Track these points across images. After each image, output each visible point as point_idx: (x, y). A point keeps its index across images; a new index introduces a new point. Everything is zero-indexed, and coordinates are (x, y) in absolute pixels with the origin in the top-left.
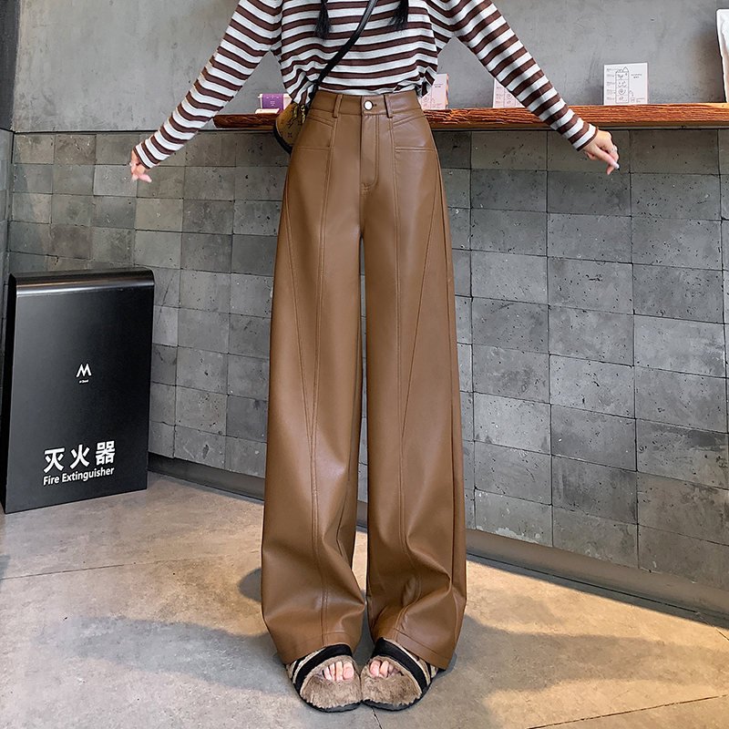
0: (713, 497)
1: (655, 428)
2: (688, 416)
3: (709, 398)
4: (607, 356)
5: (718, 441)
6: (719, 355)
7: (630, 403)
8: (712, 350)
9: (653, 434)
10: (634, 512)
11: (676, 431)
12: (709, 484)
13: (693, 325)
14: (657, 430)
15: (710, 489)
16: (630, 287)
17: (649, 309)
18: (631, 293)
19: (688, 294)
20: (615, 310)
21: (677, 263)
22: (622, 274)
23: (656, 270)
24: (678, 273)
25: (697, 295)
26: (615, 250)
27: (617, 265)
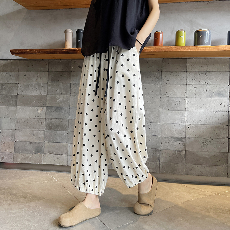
0: (181, 153)
1: (165, 138)
2: (175, 134)
3: (181, 129)
4: (152, 121)
5: (183, 139)
6: (184, 118)
7: (159, 132)
8: (182, 117)
9: (165, 139)
10: (159, 159)
11: (172, 138)
12: (180, 150)
13: (177, 112)
14: (166, 138)
15: (180, 151)
16: (159, 103)
17: (165, 109)
18: (159, 105)
19: (176, 104)
20: (154, 110)
21: (173, 96)
22: (157, 100)
23: (167, 99)
24: (173, 99)
25: (179, 104)
26: (156, 94)
27: (156, 98)
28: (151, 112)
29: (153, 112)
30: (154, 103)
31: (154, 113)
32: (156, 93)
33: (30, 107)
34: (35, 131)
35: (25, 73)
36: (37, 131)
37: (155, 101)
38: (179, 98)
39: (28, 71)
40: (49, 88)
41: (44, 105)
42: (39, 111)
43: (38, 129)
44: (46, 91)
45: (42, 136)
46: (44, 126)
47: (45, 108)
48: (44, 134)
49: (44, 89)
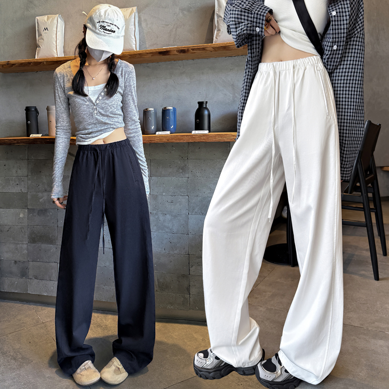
16: (187, 204)
17: (196, 212)
18: (187, 207)
22: (183, 200)
23: (199, 198)
27: (181, 197)
30: (178, 204)
31: (179, 218)
32: (181, 190)
33: (12, 210)
34: (18, 245)
35: (5, 162)
36: (21, 245)
37: (179, 201)
39: (7, 159)
40: (30, 182)
41: (26, 207)
42: (21, 216)
43: (21, 241)
44: (26, 187)
45: (25, 252)
46: (27, 236)
47: (26, 211)
48: (28, 249)
49: (24, 184)
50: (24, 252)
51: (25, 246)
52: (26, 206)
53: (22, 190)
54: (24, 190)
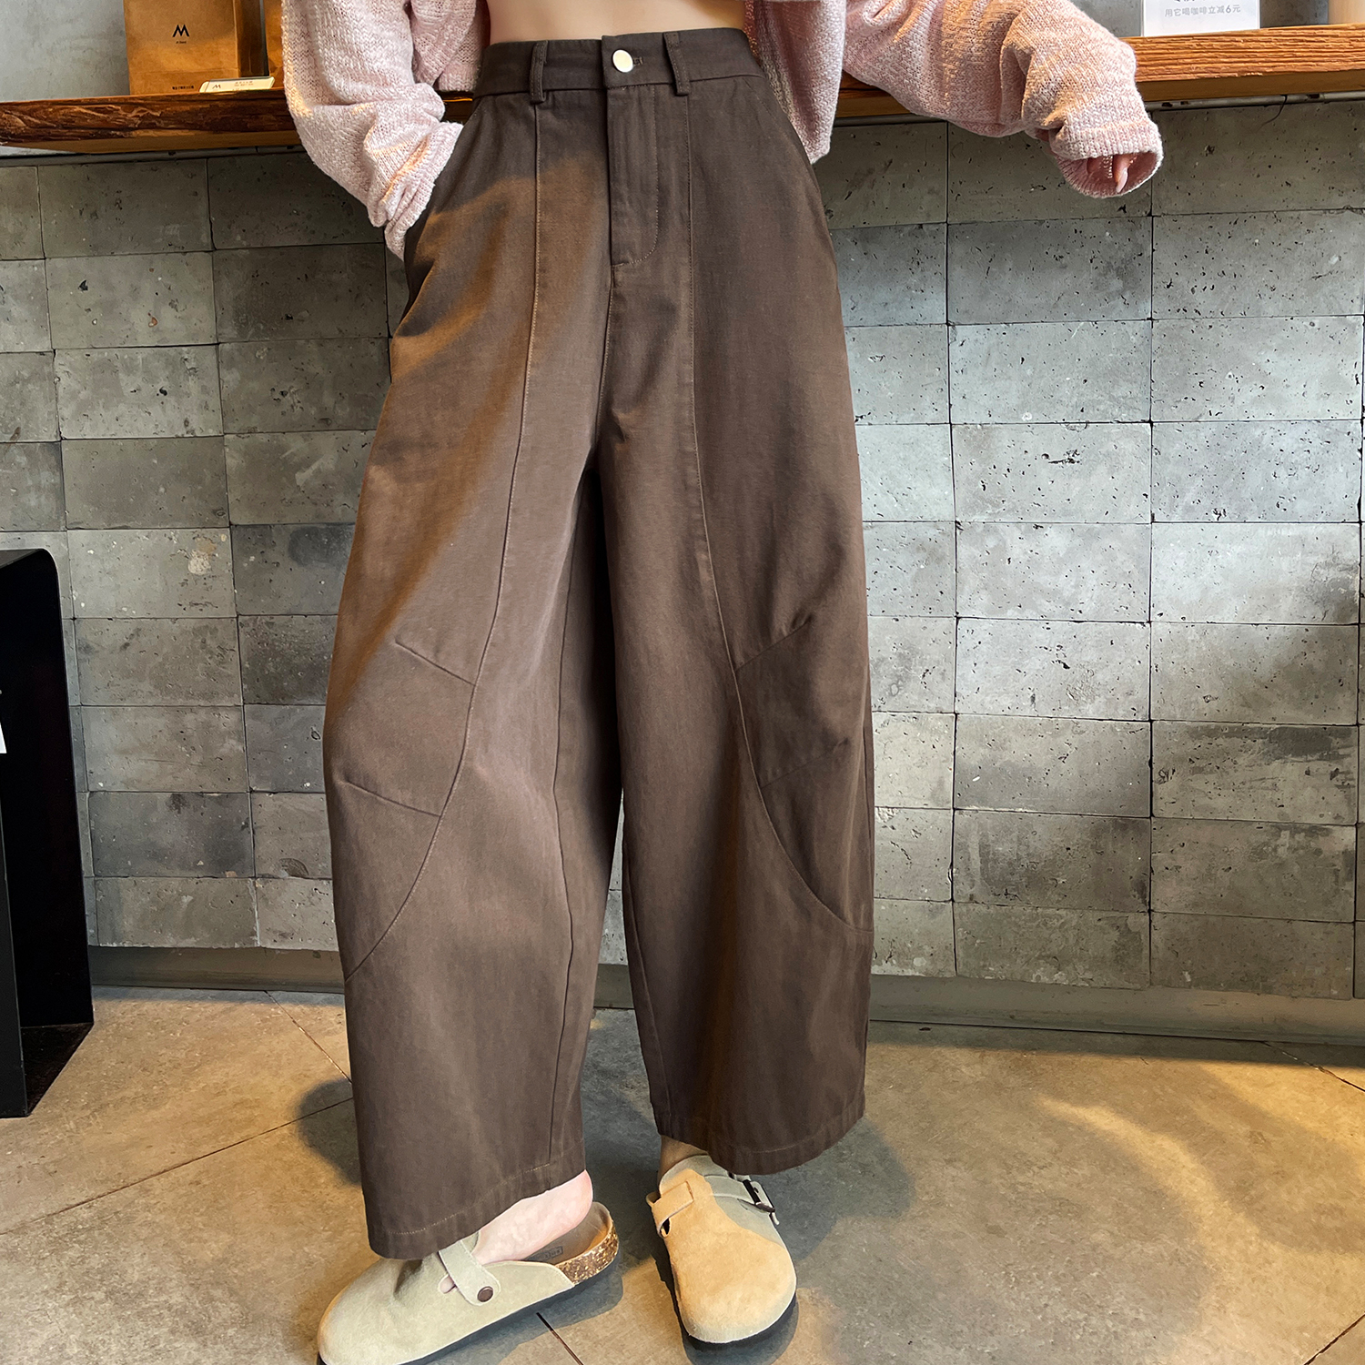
4: (1088, 608)
5: (1333, 741)
6: (1347, 582)
7: (1141, 693)
8: (1333, 574)
11: (1245, 733)
13: (1291, 531)
14: (1200, 737)
16: (1146, 469)
17: (1188, 509)
18: (1147, 481)
19: (1282, 473)
20: (1108, 519)
21: (1256, 413)
22: (1128, 446)
23: (1206, 432)
24: (1258, 432)
25: (1303, 473)
26: (1112, 398)
27: (1115, 427)
28: (1078, 541)
29: (1097, 536)
30: (1102, 469)
31: (1106, 542)
32: (1115, 394)
33: (142, 534)
34: (190, 717)
35: (85, 267)
36: (202, 715)
37: (1108, 455)
38: (1305, 427)
39: (97, 249)
40: (231, 377)
41: (218, 514)
42: (197, 565)
43: (203, 696)
44: (214, 403)
45: (233, 746)
46: (233, 669)
47: (224, 537)
48: (242, 735)
49: (204, 390)
50: (224, 750)
51: (229, 720)
52: (221, 512)
53: (194, 425)
54: (206, 425)
